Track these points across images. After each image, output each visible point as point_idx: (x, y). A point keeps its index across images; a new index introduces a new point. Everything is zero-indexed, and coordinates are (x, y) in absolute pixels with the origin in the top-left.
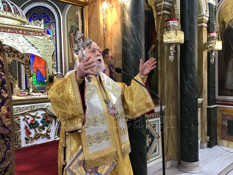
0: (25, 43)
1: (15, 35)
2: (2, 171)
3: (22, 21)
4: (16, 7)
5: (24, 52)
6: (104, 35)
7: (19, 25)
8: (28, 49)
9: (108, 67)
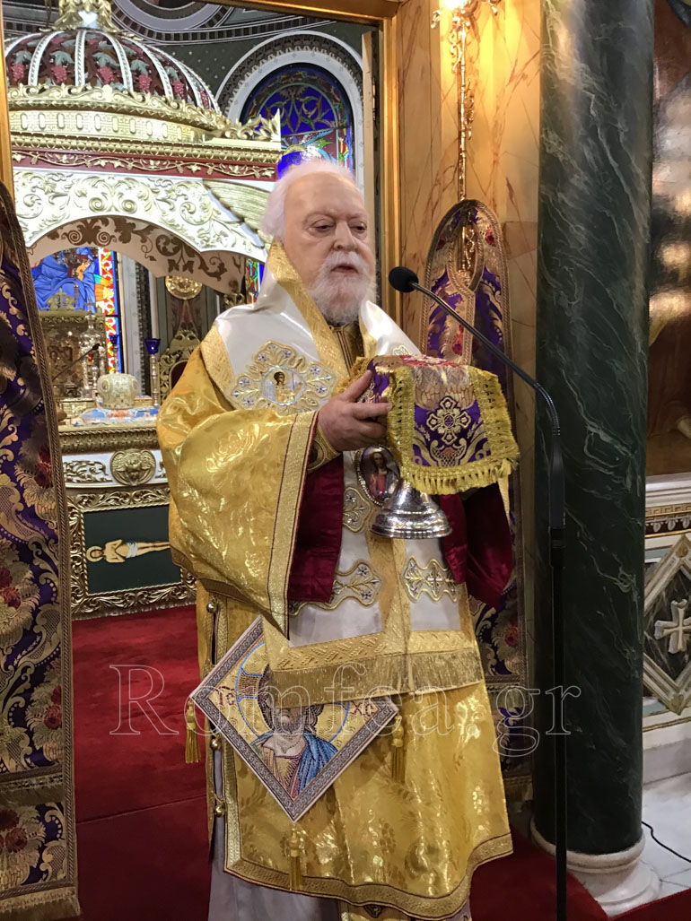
0: (210, 212)
1: (174, 182)
2: (23, 678)
3: (202, 126)
4: (180, 73)
5: (208, 246)
6: (460, 138)
7: (192, 140)
8: (222, 233)
9: (472, 288)
